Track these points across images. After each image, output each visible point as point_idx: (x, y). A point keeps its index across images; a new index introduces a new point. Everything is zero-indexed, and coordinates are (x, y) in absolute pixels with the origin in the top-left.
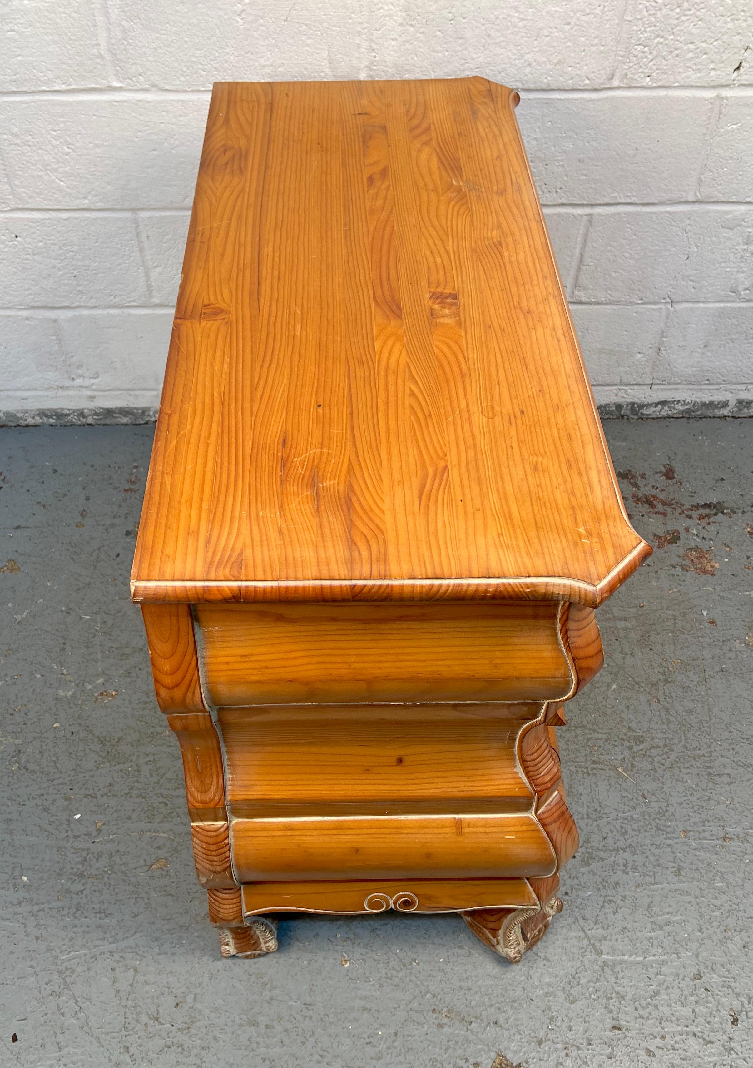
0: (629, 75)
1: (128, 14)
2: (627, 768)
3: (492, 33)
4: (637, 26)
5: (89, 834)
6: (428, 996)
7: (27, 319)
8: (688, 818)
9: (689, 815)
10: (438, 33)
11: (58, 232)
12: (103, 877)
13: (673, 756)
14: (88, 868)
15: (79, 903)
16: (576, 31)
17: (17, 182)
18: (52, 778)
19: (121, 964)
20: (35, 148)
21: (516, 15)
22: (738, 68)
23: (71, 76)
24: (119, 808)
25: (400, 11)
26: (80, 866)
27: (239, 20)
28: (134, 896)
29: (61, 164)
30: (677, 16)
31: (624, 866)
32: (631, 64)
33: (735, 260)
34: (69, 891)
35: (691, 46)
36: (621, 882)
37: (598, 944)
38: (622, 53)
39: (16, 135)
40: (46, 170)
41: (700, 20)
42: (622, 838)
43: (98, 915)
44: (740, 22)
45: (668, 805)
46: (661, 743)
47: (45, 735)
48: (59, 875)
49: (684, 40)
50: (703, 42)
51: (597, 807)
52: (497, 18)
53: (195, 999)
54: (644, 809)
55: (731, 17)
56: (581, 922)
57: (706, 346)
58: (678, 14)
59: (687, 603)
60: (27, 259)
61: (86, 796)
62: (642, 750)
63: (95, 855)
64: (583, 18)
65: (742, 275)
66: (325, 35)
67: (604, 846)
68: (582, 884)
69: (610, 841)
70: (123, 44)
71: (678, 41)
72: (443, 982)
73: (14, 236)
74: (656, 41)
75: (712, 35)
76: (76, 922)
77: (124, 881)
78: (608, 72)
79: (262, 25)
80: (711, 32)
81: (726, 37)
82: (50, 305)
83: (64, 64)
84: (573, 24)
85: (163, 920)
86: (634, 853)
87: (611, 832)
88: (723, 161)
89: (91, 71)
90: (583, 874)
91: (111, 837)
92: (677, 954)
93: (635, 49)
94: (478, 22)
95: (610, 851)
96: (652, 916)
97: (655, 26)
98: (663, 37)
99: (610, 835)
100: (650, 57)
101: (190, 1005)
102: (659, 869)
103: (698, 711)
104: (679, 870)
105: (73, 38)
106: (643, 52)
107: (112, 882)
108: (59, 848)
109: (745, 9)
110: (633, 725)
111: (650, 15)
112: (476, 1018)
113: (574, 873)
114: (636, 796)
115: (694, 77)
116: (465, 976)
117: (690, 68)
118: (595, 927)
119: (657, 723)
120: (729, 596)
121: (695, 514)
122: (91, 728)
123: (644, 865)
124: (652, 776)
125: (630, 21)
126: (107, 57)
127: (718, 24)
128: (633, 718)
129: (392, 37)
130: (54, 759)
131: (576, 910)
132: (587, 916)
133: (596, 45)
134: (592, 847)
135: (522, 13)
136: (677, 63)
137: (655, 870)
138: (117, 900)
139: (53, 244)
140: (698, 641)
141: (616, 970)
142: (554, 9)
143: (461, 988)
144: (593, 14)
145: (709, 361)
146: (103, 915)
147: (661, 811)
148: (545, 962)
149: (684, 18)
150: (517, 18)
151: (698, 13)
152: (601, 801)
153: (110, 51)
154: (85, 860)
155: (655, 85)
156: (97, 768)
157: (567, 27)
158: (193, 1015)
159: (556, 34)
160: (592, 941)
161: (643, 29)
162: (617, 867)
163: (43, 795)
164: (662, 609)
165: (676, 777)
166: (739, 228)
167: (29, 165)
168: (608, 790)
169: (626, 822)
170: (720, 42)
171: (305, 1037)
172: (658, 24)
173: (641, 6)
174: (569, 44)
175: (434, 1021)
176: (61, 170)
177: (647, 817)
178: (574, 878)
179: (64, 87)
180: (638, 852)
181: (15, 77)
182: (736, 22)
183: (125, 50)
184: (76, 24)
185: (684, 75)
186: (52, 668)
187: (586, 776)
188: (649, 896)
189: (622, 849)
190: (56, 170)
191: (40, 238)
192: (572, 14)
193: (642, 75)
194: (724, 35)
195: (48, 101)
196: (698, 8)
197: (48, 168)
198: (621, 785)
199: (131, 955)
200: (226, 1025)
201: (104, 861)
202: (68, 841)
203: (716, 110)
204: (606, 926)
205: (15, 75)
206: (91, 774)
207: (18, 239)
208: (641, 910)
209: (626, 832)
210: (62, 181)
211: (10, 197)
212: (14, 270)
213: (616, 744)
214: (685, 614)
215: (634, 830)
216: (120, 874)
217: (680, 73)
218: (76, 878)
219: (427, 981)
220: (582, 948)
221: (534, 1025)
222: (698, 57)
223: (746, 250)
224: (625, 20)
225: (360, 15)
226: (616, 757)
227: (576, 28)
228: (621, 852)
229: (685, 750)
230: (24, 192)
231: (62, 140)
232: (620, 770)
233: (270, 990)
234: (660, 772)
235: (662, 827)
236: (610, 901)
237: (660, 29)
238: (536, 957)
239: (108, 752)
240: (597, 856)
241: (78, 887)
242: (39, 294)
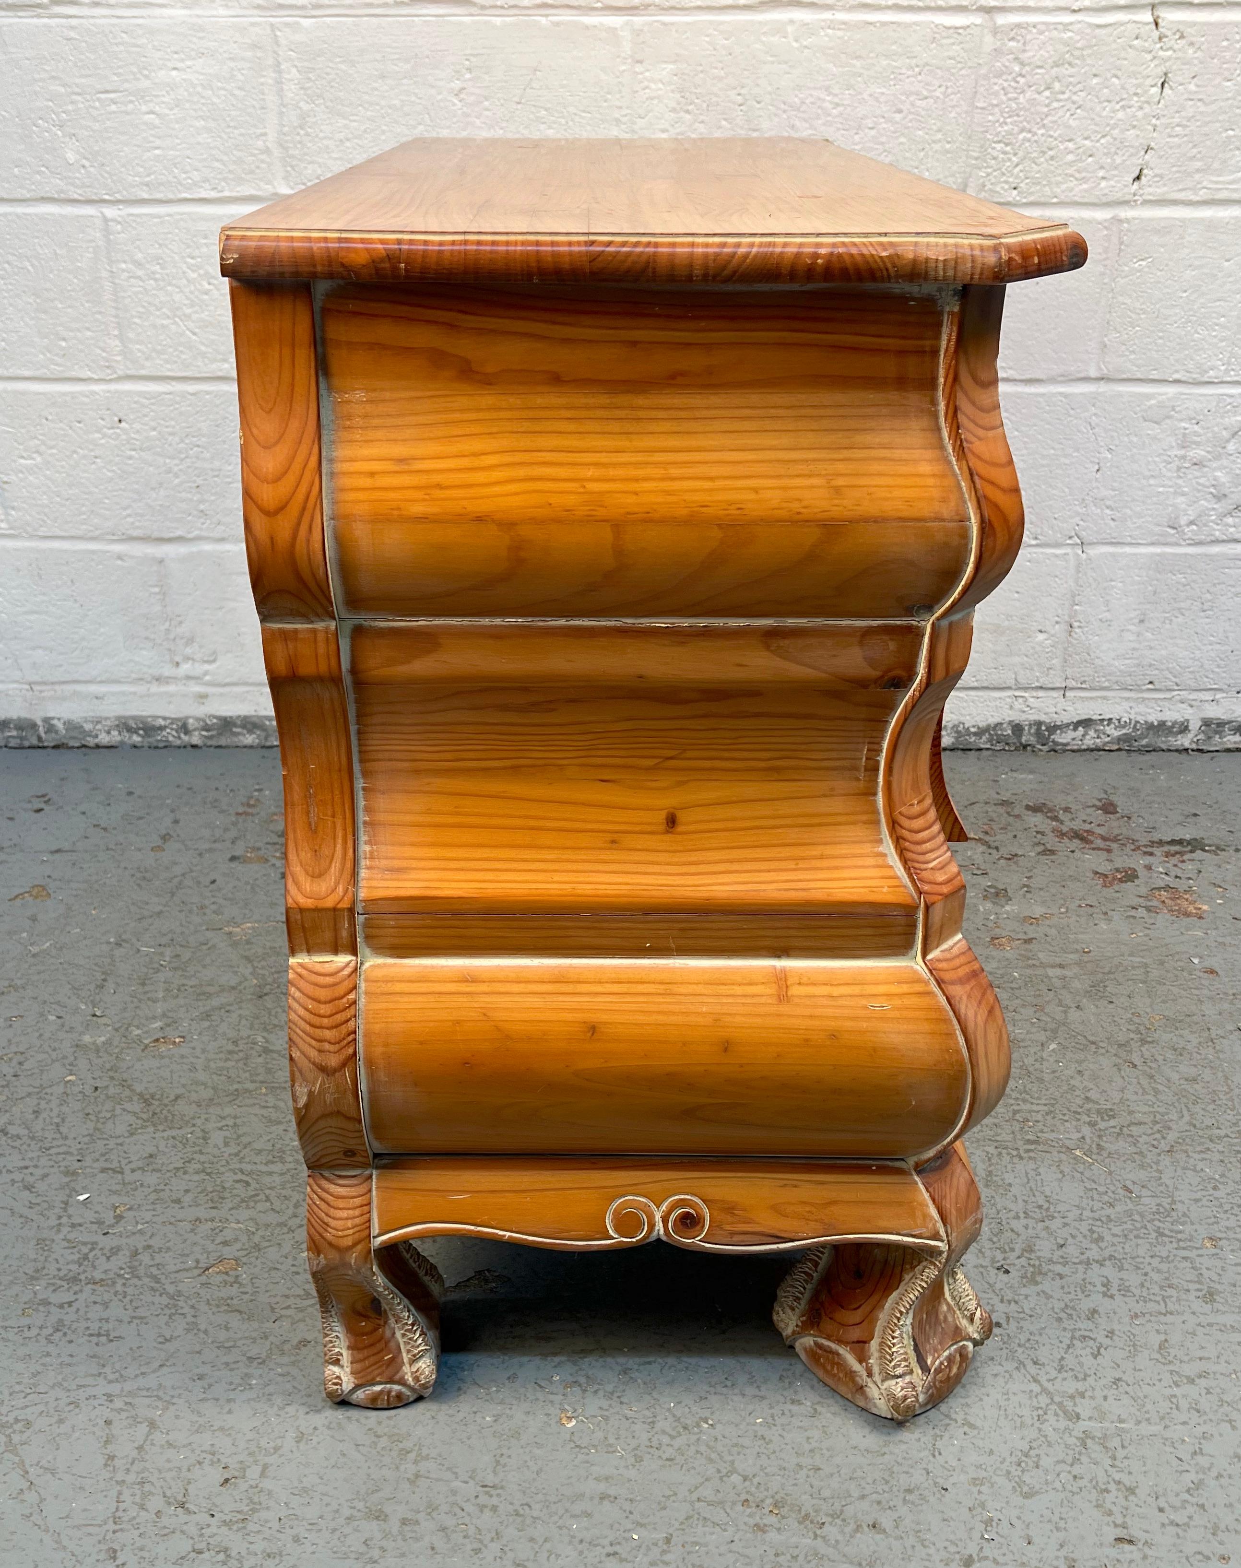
0: (988, 186)
1: (309, 92)
2: (1090, 1150)
3: (797, 123)
4: (992, 114)
5: (100, 1223)
6: (735, 1478)
7: (120, 558)
8: (1213, 1220)
9: (1215, 1217)
10: (724, 123)
11: (181, 414)
12: (114, 1283)
13: (1172, 1136)
14: (89, 1269)
15: (61, 1321)
16: (911, 121)
17: (131, 335)
18: (48, 1145)
19: (124, 1415)
20: (162, 283)
21: (828, 98)
22: (1138, 178)
23: (224, 179)
24: (162, 1187)
25: (673, 91)
26: (74, 1267)
27: (456, 101)
28: (168, 1312)
29: (197, 308)
30: (1047, 102)
31: (1103, 1286)
32: (989, 170)
33: (1169, 474)
34: (46, 1303)
35: (1071, 145)
36: (1100, 1309)
37: (1069, 1404)
38: (975, 154)
39: (138, 264)
40: (175, 316)
41: (1079, 107)
42: (1094, 1246)
43: (94, 1339)
44: (1134, 109)
45: (1174, 1202)
46: (1148, 1119)
47: (49, 1090)
48: (33, 1278)
49: (1060, 136)
50: (1086, 139)
51: (1041, 1201)
52: (803, 103)
53: (263, 1474)
54: (1131, 1206)
55: (1121, 104)
56: (1033, 1369)
57: (1142, 621)
58: (1047, 98)
59: (1164, 949)
60: (130, 458)
61: (103, 1170)
62: (1114, 1127)
63: (106, 1251)
64: (918, 103)
65: (1183, 499)
66: (571, 123)
67: (1062, 1257)
68: (1027, 1311)
69: (1072, 1250)
70: (298, 134)
71: (1051, 136)
72: (763, 1456)
73: (116, 419)
74: (1021, 137)
75: (1097, 129)
76: (51, 1348)
77: (152, 1289)
78: (959, 180)
79: (487, 109)
80: (1096, 125)
81: (1117, 131)
82: (156, 534)
83: (217, 160)
84: (905, 111)
85: (218, 1348)
86: (1121, 1269)
87: (1073, 1237)
88: (1134, 316)
89: (252, 172)
90: (1026, 1297)
91: (140, 1227)
92: (1230, 1421)
93: (994, 148)
94: (778, 108)
95: (1075, 1263)
96: (1170, 1362)
97: (1018, 115)
98: (1030, 131)
99: (1070, 1240)
100: (1014, 159)
101: (253, 1483)
102: (1171, 1292)
103: (1207, 1079)
104: (1211, 1294)
105: (232, 124)
106: (1005, 153)
107: (130, 1290)
108: (40, 1241)
109: (1139, 91)
110: (1093, 1095)
111: (1010, 99)
112: (832, 1516)
113: (1009, 1295)
114: (1113, 1188)
115: (1079, 190)
116: (807, 1447)
117: (1072, 176)
118: (1060, 1376)
119: (1136, 1093)
120: (1233, 942)
121: (1158, 851)
122: (129, 1082)
123: (1142, 1285)
124: (1138, 1162)
125: (983, 108)
126: (277, 152)
127: (1104, 114)
128: (1091, 1086)
129: (662, 127)
130: (56, 1120)
131: (1020, 1350)
132: (1043, 1360)
133: (940, 141)
134: (1039, 1258)
135: (836, 95)
136: (1052, 168)
137: (1163, 1293)
138: (135, 1317)
139: (171, 434)
140: (1191, 994)
141: (1111, 1445)
142: (879, 90)
143: (800, 1466)
144: (931, 97)
145: (1151, 648)
146: (103, 1339)
147: (1162, 1210)
148: (966, 1429)
149: (1055, 105)
150: (831, 102)
151: (1075, 98)
152: (1048, 1193)
153: (281, 145)
154: (86, 1257)
155: (1024, 201)
156: (132, 1134)
157: (898, 117)
158: (256, 1500)
159: (885, 126)
160: (1057, 1399)
161: (1002, 120)
162: (1089, 1287)
163: (26, 1168)
164: (1123, 955)
165: (1182, 1164)
166: (1168, 421)
167: (152, 309)
168: (1060, 1180)
169: (1099, 1223)
170: (1108, 138)
171: (481, 1542)
172: (1022, 113)
173: (996, 88)
174: (902, 140)
175: (747, 1519)
176: (195, 317)
177: (1137, 1217)
178: (1009, 1302)
179: (213, 194)
180: (1126, 1266)
181: (148, 179)
182: (1128, 110)
183: (300, 142)
184: (240, 105)
185: (1064, 187)
186: (78, 1008)
187: (1016, 1160)
188: (1158, 1331)
189: (1097, 1262)
190: (188, 317)
191: (153, 424)
192: (903, 98)
193: (1006, 187)
194: (1113, 128)
195: (189, 214)
196: (1075, 90)
197: (178, 313)
198: (1082, 1173)
199: (147, 1401)
200: (321, 1517)
201: (122, 1259)
202: (59, 1231)
203: (1115, 240)
204: (1080, 1376)
205: (149, 175)
206: (119, 1141)
207: (123, 424)
208: (1146, 1352)
209: (1101, 1238)
210: (194, 334)
211: (119, 358)
212: (110, 474)
213: (1066, 1118)
214: (1162, 963)
215: (1114, 1235)
216: (146, 1280)
217: (1058, 184)
218: (64, 1283)
219: (730, 1454)
220: (1037, 1409)
221: (954, 1532)
222: (1081, 161)
223: (1183, 457)
224: (977, 107)
225: (618, 96)
226: (1067, 1136)
227: (911, 117)
228: (1095, 1266)
229: (1192, 1128)
230: (139, 350)
231: (202, 272)
232: (1078, 1153)
233: (416, 1462)
234: (1150, 1157)
235: (1167, 1232)
236: (1084, 1337)
237: (1025, 120)
238: (947, 1421)
239: (154, 1114)
240: (1050, 1271)
241: (64, 1296)
242: (142, 515)
